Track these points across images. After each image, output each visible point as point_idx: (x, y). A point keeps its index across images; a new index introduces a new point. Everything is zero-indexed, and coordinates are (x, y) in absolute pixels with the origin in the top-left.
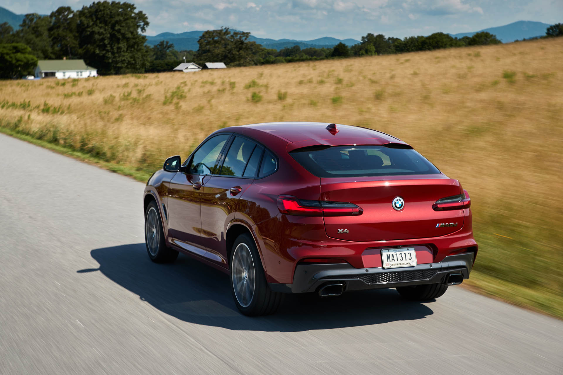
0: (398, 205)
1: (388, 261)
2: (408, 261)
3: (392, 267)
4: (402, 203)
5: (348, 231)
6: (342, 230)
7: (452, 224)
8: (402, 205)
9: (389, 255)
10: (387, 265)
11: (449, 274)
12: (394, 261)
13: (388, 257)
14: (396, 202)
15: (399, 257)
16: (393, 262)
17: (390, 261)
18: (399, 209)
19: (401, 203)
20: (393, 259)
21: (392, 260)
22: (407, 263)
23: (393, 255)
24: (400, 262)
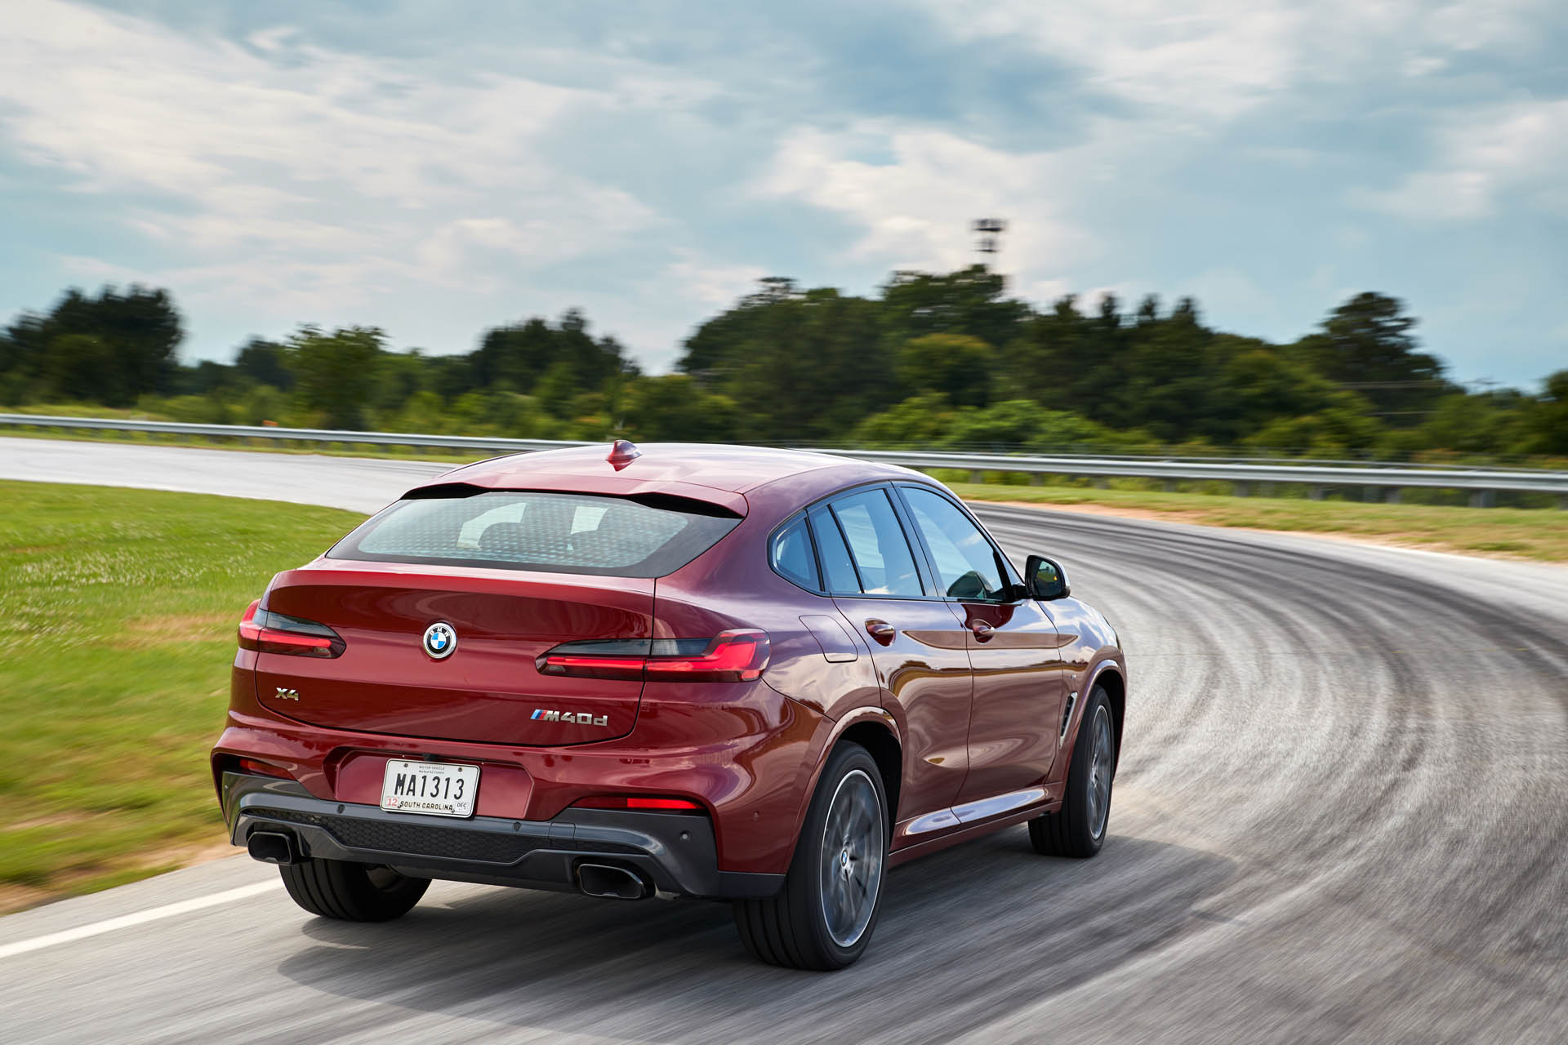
0: (435, 644)
1: (396, 793)
2: (451, 800)
3: (404, 809)
4: (448, 639)
5: (297, 694)
6: (285, 690)
8: (448, 644)
9: (405, 775)
10: (392, 802)
11: (581, 860)
12: (414, 795)
13: (400, 782)
14: (433, 633)
15: (430, 787)
16: (410, 798)
17: (402, 794)
18: (439, 656)
19: (445, 640)
20: (412, 788)
21: (409, 790)
22: (446, 807)
23: (413, 778)
24: (428, 799)
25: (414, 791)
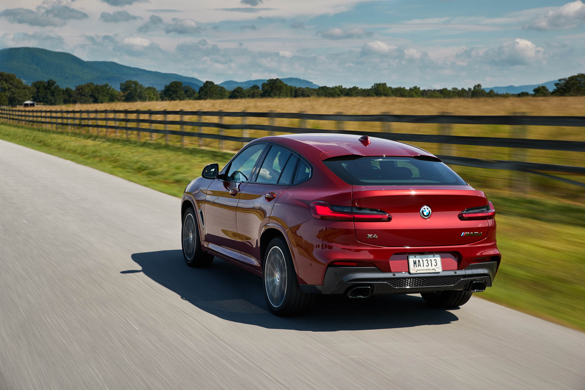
0: (425, 213)
1: (414, 267)
2: (434, 267)
3: (418, 272)
5: (377, 236)
6: (371, 235)
7: (476, 233)
8: (429, 212)
9: (416, 261)
10: (414, 270)
11: (472, 281)
13: (415, 263)
14: (424, 210)
15: (425, 263)
16: (419, 268)
17: (416, 267)
18: (426, 217)
19: (428, 212)
21: (418, 265)
22: (433, 269)
23: (419, 261)
24: (425, 268)
25: (420, 265)
